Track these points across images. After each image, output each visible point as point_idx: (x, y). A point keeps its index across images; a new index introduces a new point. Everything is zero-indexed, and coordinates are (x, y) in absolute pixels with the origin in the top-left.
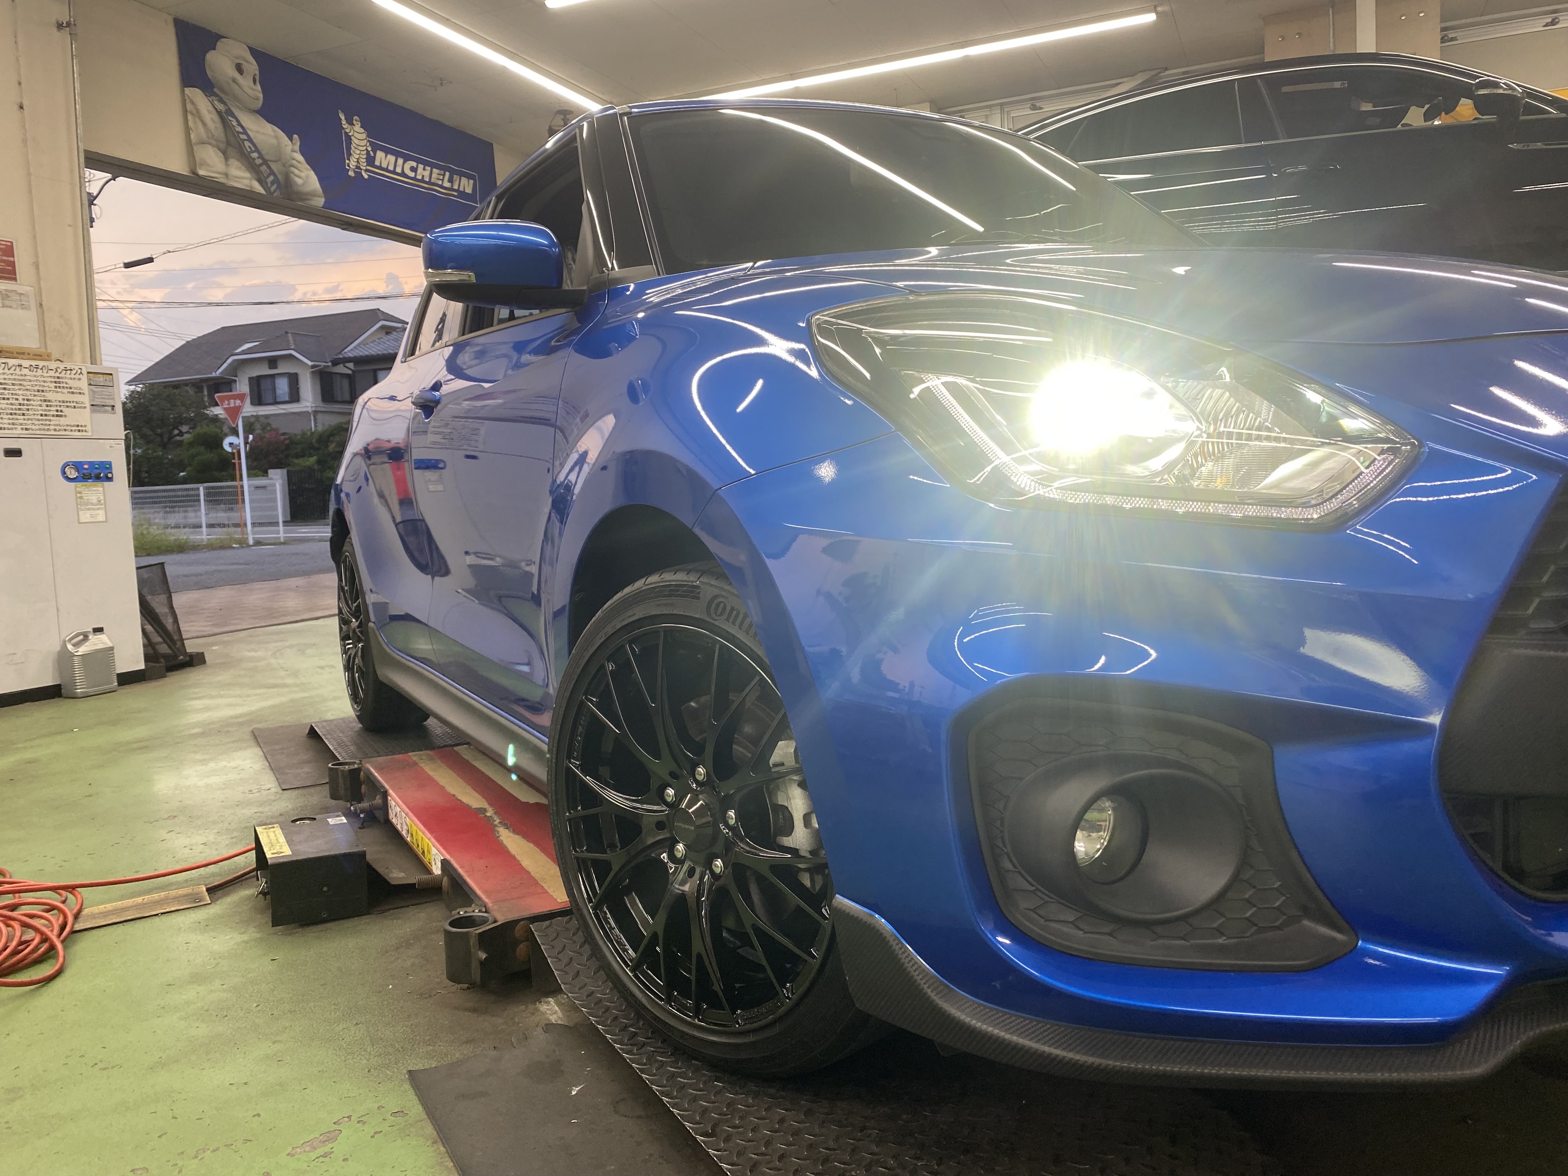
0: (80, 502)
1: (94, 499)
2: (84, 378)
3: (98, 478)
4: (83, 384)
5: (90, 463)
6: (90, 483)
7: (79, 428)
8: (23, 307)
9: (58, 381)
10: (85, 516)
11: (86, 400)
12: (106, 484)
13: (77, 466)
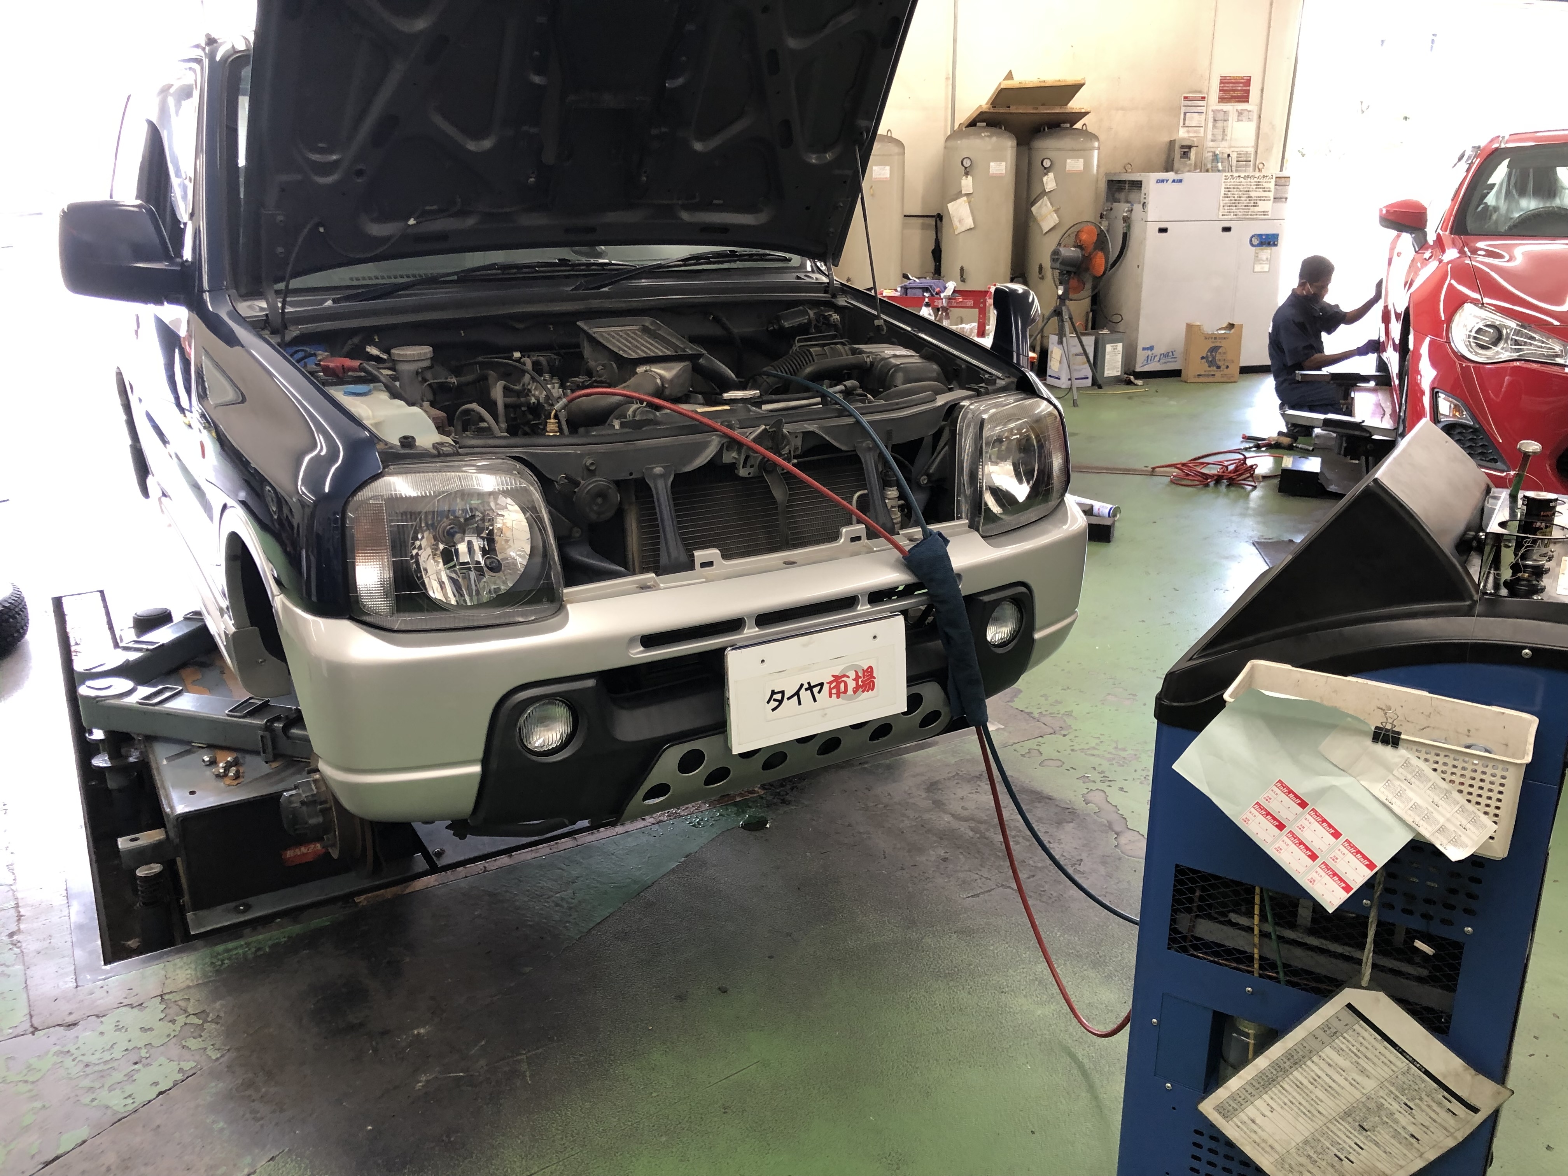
0: (1257, 260)
1: (1264, 258)
2: (1273, 181)
3: (1269, 244)
4: (1272, 185)
5: (1267, 235)
6: (1264, 247)
7: (1265, 213)
8: (1250, 120)
9: (1258, 185)
10: (1258, 268)
11: (1271, 195)
12: (1274, 248)
13: (1260, 236)
